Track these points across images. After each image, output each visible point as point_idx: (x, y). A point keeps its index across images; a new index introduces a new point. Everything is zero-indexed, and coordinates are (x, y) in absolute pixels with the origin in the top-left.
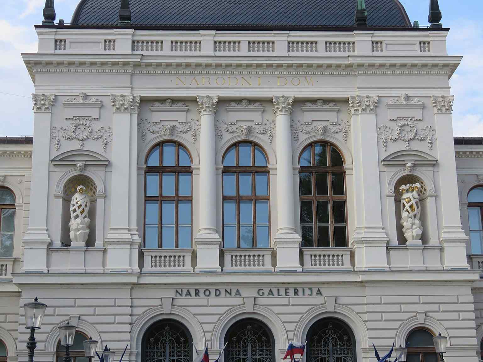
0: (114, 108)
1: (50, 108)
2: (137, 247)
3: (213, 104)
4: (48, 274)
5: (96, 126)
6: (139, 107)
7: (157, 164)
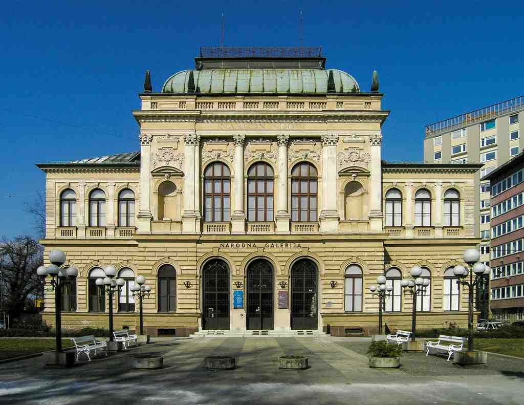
0: (186, 143)
1: (149, 142)
2: (199, 220)
3: (242, 140)
4: (152, 235)
5: (176, 153)
6: (200, 142)
7: (211, 175)
